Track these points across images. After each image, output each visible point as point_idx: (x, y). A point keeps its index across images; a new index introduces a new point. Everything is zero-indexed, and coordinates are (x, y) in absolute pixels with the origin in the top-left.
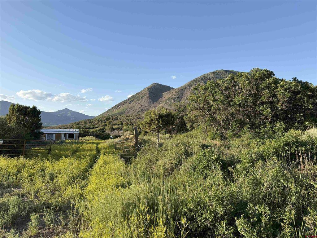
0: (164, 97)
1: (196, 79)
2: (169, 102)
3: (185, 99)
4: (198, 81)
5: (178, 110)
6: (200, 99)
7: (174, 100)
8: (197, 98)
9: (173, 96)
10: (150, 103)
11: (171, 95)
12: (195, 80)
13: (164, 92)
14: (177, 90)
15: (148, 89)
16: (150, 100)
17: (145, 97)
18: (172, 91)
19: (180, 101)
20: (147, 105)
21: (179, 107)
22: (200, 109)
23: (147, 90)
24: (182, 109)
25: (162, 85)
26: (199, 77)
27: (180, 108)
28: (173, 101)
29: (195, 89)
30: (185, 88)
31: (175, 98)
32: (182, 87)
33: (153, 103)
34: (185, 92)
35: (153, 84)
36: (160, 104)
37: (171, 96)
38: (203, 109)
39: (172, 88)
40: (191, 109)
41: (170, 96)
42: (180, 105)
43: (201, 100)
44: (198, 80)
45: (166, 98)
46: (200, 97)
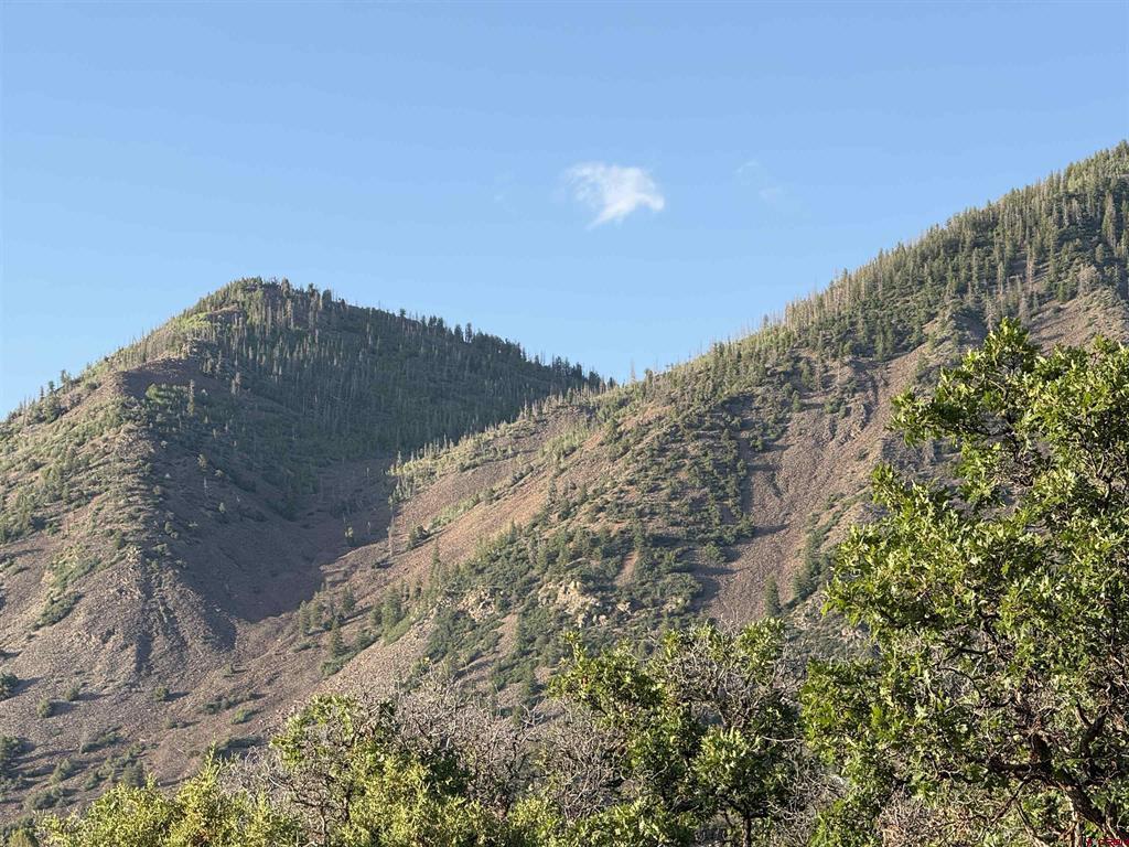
0: (422, 538)
1: (984, 226)
2: (512, 621)
3: (796, 565)
4: (1015, 266)
5: (666, 781)
6: (1027, 598)
7: (596, 584)
8: (991, 578)
9: (581, 520)
10: (171, 628)
11: (536, 501)
12: (952, 246)
13: (412, 447)
14: (651, 411)
15: (133, 383)
16: (170, 590)
17: (79, 523)
18: (565, 433)
19: (699, 600)
20: (108, 666)
21: (671, 719)
22: (1043, 770)
23: (109, 398)
24: (724, 747)
25: (378, 317)
26: (1020, 201)
27: (693, 733)
28: (573, 598)
29: (945, 415)
30: (793, 380)
31: (616, 549)
32: (726, 360)
33: (224, 639)
34: (791, 457)
35: (221, 310)
36: (342, 651)
37: (541, 520)
38: (1095, 773)
39: (567, 379)
40: (886, 774)
41: (523, 518)
42: (688, 695)
43: (1052, 613)
44: (1003, 241)
45: (446, 543)
46: (1029, 560)
